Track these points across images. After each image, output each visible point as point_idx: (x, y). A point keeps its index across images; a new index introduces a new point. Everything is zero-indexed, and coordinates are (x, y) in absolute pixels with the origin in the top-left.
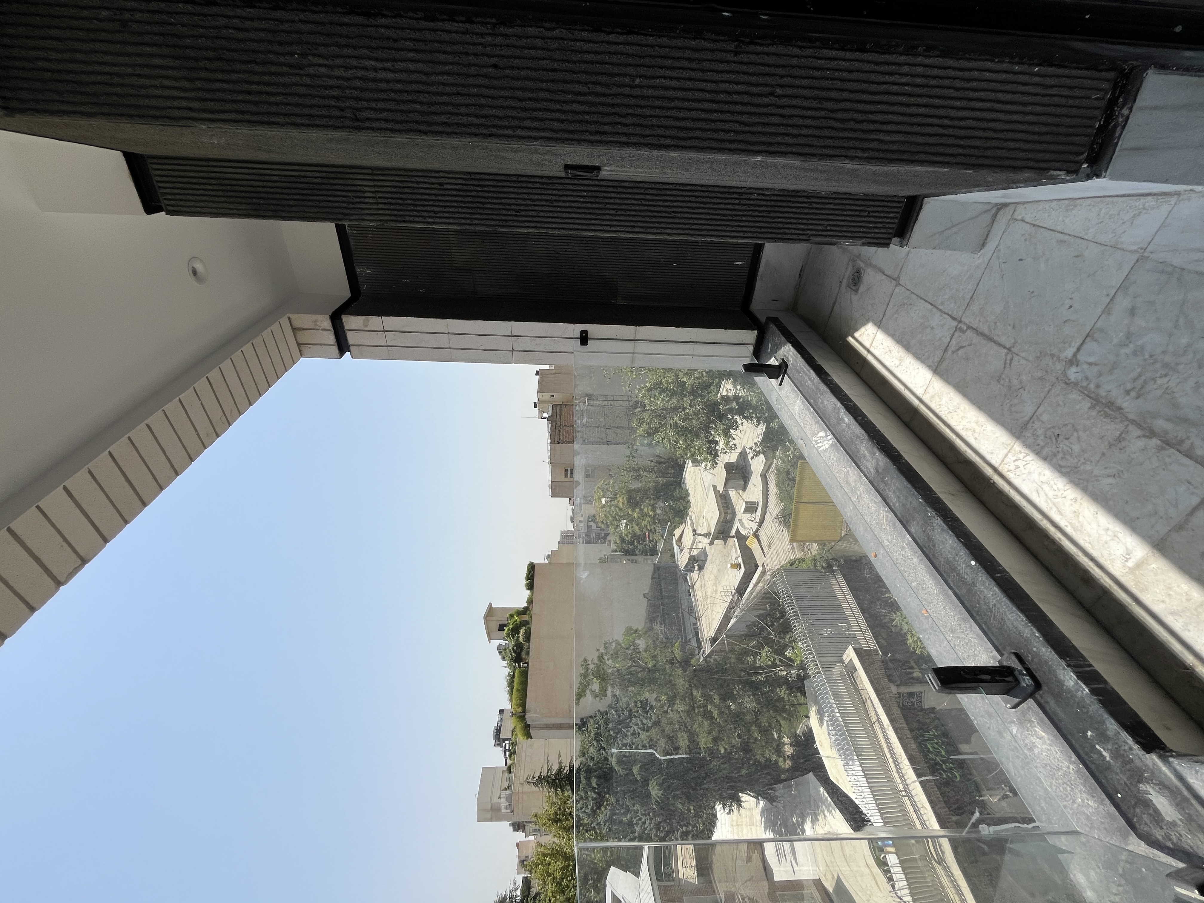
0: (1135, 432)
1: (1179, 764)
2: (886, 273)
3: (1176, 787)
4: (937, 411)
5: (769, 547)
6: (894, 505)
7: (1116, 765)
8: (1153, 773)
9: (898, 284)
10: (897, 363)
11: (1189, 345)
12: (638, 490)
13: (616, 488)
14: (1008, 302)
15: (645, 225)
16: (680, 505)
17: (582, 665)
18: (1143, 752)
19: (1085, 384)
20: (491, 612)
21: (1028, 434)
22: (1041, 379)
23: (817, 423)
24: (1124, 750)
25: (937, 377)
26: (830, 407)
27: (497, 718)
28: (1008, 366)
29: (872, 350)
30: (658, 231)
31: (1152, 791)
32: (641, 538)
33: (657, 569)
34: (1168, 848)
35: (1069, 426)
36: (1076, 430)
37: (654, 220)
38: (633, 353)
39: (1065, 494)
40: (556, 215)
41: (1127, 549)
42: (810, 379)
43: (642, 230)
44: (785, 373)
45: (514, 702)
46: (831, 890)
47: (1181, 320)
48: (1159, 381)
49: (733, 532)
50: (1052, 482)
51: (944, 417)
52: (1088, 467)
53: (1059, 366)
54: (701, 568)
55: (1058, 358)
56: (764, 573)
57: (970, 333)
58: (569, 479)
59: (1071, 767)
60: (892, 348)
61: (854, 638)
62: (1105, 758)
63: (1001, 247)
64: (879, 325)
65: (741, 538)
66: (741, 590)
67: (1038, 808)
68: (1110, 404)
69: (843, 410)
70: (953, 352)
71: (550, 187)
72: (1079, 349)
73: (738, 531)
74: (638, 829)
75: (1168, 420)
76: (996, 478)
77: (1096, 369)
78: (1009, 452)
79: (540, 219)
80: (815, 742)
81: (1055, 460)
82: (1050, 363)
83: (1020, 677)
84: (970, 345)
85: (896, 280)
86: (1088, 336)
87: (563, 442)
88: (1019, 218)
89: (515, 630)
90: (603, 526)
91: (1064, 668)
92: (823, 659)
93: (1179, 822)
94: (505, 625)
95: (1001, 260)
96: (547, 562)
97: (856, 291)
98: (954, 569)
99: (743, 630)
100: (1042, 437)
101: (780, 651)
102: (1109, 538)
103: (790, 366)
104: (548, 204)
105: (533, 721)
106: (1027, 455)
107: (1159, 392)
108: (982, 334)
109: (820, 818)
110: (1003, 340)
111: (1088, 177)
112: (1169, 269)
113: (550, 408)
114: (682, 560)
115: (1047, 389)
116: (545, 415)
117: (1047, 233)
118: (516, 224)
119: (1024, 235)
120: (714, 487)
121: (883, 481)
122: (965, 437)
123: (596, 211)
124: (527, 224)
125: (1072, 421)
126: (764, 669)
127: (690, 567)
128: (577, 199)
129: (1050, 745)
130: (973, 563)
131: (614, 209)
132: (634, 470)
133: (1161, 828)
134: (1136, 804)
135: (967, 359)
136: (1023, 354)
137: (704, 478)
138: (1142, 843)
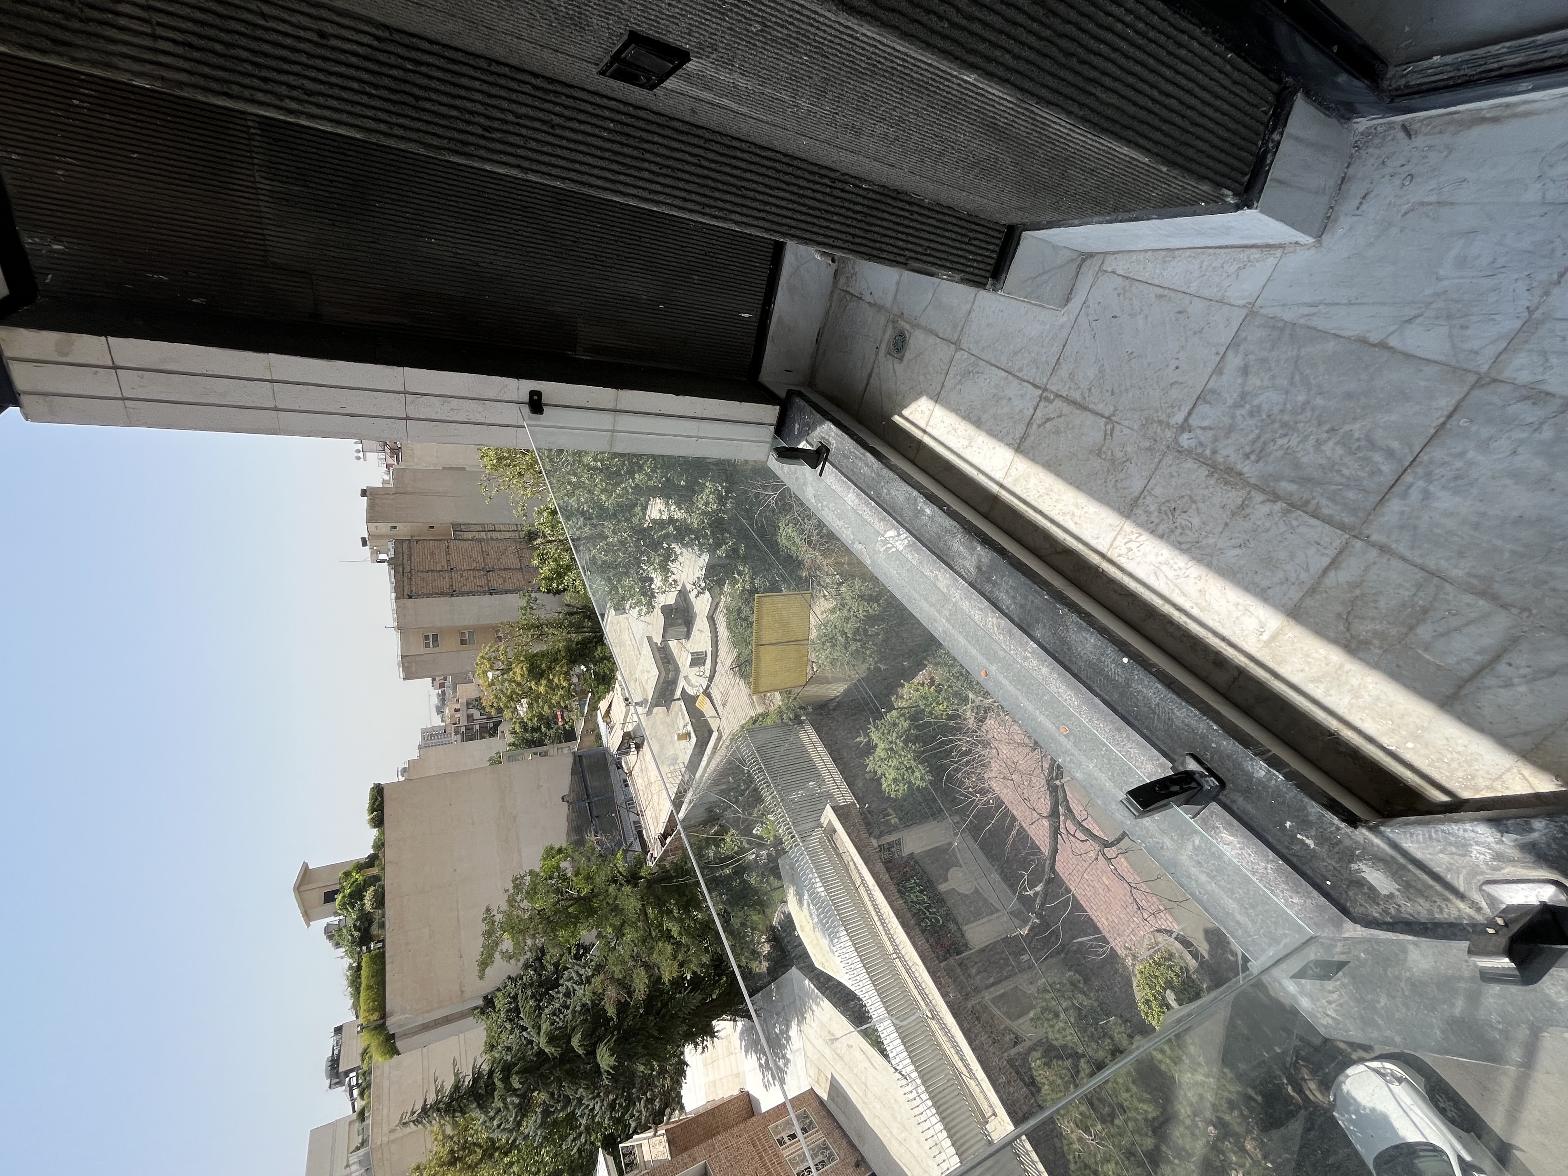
0: (1259, 497)
1: (1392, 831)
2: (941, 335)
3: (1392, 857)
4: (1024, 496)
5: (724, 705)
6: (1008, 608)
7: (1323, 851)
8: (1364, 848)
9: (959, 349)
10: (966, 443)
11: (1307, 403)
12: (543, 655)
13: (511, 655)
14: (1103, 365)
15: (703, 200)
16: (603, 668)
17: (485, 919)
18: (1352, 829)
19: (1200, 451)
20: (306, 875)
21: (1139, 511)
22: (1149, 449)
23: (883, 519)
24: (1331, 832)
25: (1020, 456)
26: (901, 499)
27: (331, 1042)
28: (1109, 437)
29: (929, 430)
30: (721, 214)
31: (1364, 868)
32: (549, 722)
33: (578, 759)
34: (1388, 923)
35: (1186, 499)
36: (1194, 502)
37: (717, 195)
38: (613, 431)
39: (1188, 572)
40: (558, 152)
41: (1260, 621)
42: (867, 465)
43: (697, 208)
44: (826, 459)
45: (363, 1006)
46: (825, 1096)
47: (1297, 377)
48: (1280, 442)
49: (678, 694)
50: (1171, 562)
51: (1033, 503)
52: (1211, 541)
53: (1169, 434)
54: (638, 747)
55: (1168, 425)
56: (720, 738)
57: (1058, 403)
58: (431, 649)
59: (1269, 866)
60: (957, 426)
61: (830, 797)
62: (1308, 846)
63: (1091, 302)
64: (936, 399)
65: (689, 701)
66: (693, 765)
67: (1232, 924)
68: (1229, 470)
69: (921, 500)
70: (1039, 426)
71: (551, 97)
72: (1190, 414)
73: (684, 691)
74: (584, 1122)
75: (1293, 481)
76: (1105, 566)
77: (1210, 433)
78: (1118, 533)
79: (530, 154)
80: (795, 929)
81: (1173, 537)
82: (1159, 431)
83: (1203, 781)
84: (1060, 416)
85: (957, 345)
86: (1199, 398)
87: (418, 596)
88: (1110, 270)
89: (357, 894)
90: (493, 712)
91: (1252, 759)
92: (799, 829)
93: (1397, 893)
94: (336, 892)
95: (1091, 318)
96: (401, 779)
97: (901, 359)
98: (1101, 672)
99: (701, 814)
100: (1156, 514)
101: (747, 831)
102: (1240, 614)
103: (832, 451)
104: (545, 128)
105: (400, 1026)
106: (1140, 535)
107: (1280, 453)
108: (1074, 403)
109: (807, 1015)
110: (1100, 407)
111: (1238, 207)
112: (1280, 324)
113: (391, 546)
114: (612, 741)
115: (1157, 460)
116: (383, 556)
117: (1142, 287)
118: (482, 153)
119: (1116, 289)
120: (649, 639)
121: (989, 580)
122: (1062, 523)
123: (628, 161)
124: (504, 158)
125: (1189, 492)
126: (733, 858)
127: (624, 748)
128: (596, 131)
129: (1240, 848)
130: (1125, 660)
131: (657, 164)
132: (534, 626)
133: (1378, 904)
134: (1348, 886)
135: (1058, 432)
136: (1126, 423)
137: (635, 630)
138: (1358, 927)
